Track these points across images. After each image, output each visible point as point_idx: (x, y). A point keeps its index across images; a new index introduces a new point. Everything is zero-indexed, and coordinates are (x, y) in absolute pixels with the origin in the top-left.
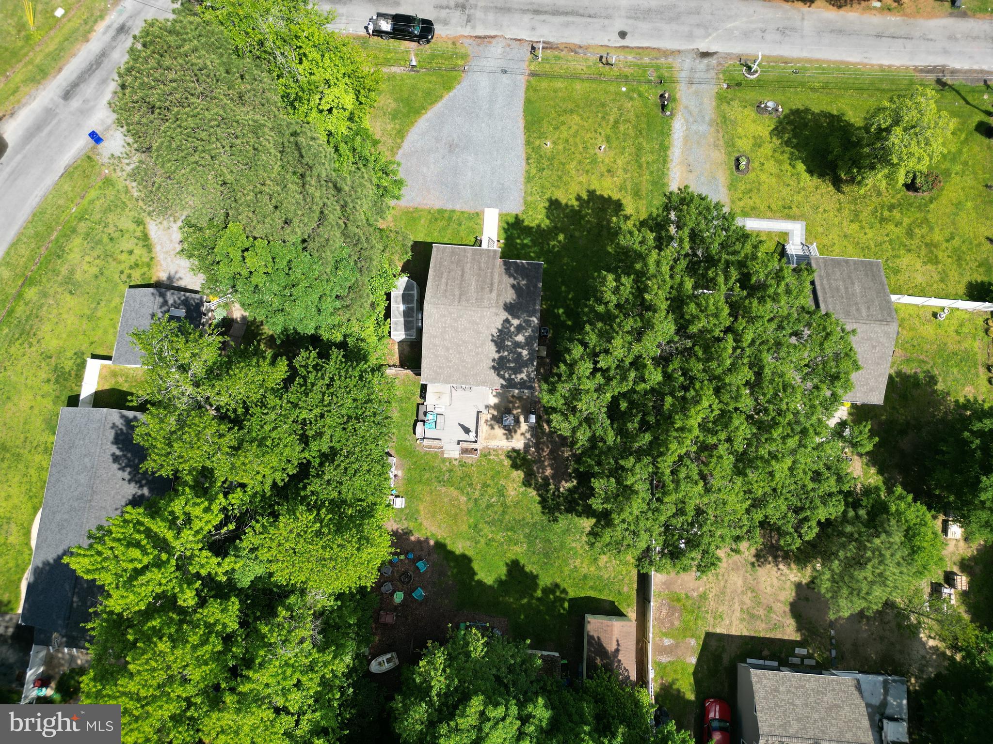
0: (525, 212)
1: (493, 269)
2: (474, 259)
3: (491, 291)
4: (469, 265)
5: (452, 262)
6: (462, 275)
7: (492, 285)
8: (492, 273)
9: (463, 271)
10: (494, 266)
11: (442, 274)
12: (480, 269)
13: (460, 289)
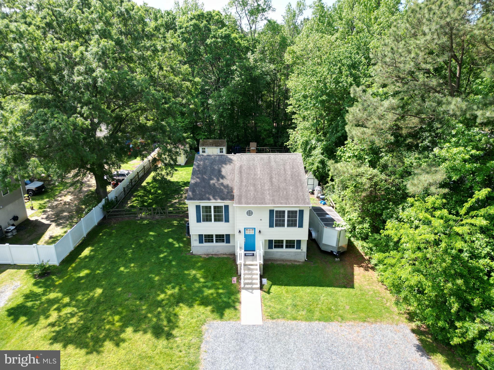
0: (203, 322)
1: (241, 185)
2: (263, 194)
3: (241, 167)
4: (267, 187)
5: (286, 189)
6: (271, 178)
7: (241, 172)
8: (241, 181)
9: (271, 182)
10: (240, 189)
11: (292, 178)
12: (254, 185)
13: (271, 167)
